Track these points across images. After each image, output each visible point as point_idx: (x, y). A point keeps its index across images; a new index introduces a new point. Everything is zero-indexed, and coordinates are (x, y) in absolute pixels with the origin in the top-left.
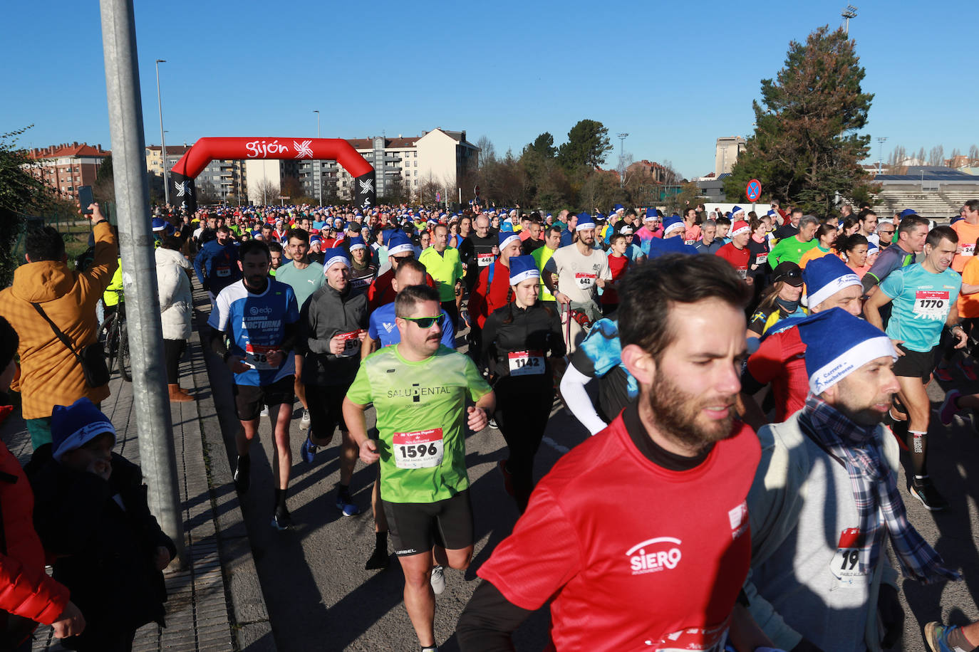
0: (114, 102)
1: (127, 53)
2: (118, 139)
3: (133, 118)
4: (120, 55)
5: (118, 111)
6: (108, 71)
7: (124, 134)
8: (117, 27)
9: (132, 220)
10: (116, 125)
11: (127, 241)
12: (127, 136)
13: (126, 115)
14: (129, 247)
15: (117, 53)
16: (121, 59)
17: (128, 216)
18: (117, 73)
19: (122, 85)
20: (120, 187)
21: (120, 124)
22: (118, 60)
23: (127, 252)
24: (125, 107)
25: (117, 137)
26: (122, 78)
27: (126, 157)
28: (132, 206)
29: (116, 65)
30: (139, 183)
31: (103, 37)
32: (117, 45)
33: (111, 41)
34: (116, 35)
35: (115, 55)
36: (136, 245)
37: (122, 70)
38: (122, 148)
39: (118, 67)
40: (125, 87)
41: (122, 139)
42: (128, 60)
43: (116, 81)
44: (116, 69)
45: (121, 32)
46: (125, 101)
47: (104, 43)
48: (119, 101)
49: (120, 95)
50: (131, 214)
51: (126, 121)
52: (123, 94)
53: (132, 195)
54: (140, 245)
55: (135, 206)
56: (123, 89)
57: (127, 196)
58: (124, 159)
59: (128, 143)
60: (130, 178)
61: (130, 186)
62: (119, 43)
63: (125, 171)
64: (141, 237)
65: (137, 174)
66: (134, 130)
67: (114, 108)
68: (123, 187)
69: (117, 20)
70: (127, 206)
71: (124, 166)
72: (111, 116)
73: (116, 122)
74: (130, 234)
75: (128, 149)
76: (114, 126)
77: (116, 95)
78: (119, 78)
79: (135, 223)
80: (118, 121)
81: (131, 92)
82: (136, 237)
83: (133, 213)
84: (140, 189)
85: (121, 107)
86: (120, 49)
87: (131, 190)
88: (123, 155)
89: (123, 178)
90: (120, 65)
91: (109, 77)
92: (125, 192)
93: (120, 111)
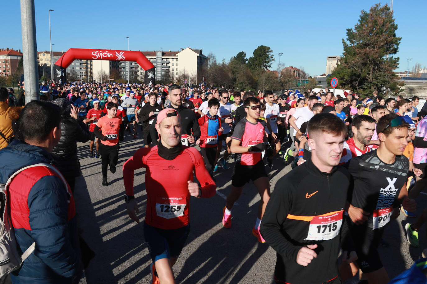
0: (25, 36)
1: (31, 16)
2: (26, 52)
3: (33, 43)
4: (28, 17)
5: (26, 40)
6: (22, 24)
7: (28, 50)
8: (27, 6)
9: (30, 86)
10: (25, 46)
11: (28, 94)
12: (29, 51)
13: (29, 42)
14: (29, 97)
15: (27, 16)
16: (28, 19)
17: (29, 84)
18: (26, 25)
19: (28, 29)
20: (26, 72)
21: (27, 46)
22: (27, 19)
23: (28, 99)
24: (29, 39)
25: (25, 51)
26: (28, 26)
27: (29, 59)
28: (31, 80)
29: (26, 21)
30: (34, 70)
31: (21, 10)
32: (26, 13)
33: (24, 11)
34: (26, 9)
35: (26, 17)
36: (32, 96)
37: (28, 23)
38: (27, 56)
39: (27, 22)
40: (29, 31)
41: (27, 52)
42: (31, 19)
43: (26, 28)
44: (26, 23)
45: (28, 8)
46: (29, 36)
47: (21, 12)
48: (27, 36)
49: (27, 34)
50: (30, 83)
51: (30, 44)
52: (29, 33)
53: (31, 75)
54: (34, 96)
55: (32, 80)
56: (28, 31)
57: (29, 76)
58: (28, 60)
59: (30, 54)
60: (30, 68)
61: (30, 71)
62: (27, 12)
63: (28, 65)
64: (34, 93)
65: (33, 66)
66: (32, 48)
67: (24, 39)
68: (27, 72)
69: (27, 3)
70: (28, 80)
71: (28, 63)
72: (23, 42)
73: (25, 45)
74: (30, 91)
75: (30, 56)
76: (24, 47)
77: (26, 34)
78: (27, 27)
79: (32, 87)
80: (26, 44)
81: (32, 32)
82: (32, 93)
83: (31, 83)
84: (34, 73)
85: (28, 39)
86: (28, 15)
87: (31, 73)
88: (28, 59)
89: (27, 68)
90: (28, 21)
91: (23, 26)
92: (28, 74)
93: (27, 40)
